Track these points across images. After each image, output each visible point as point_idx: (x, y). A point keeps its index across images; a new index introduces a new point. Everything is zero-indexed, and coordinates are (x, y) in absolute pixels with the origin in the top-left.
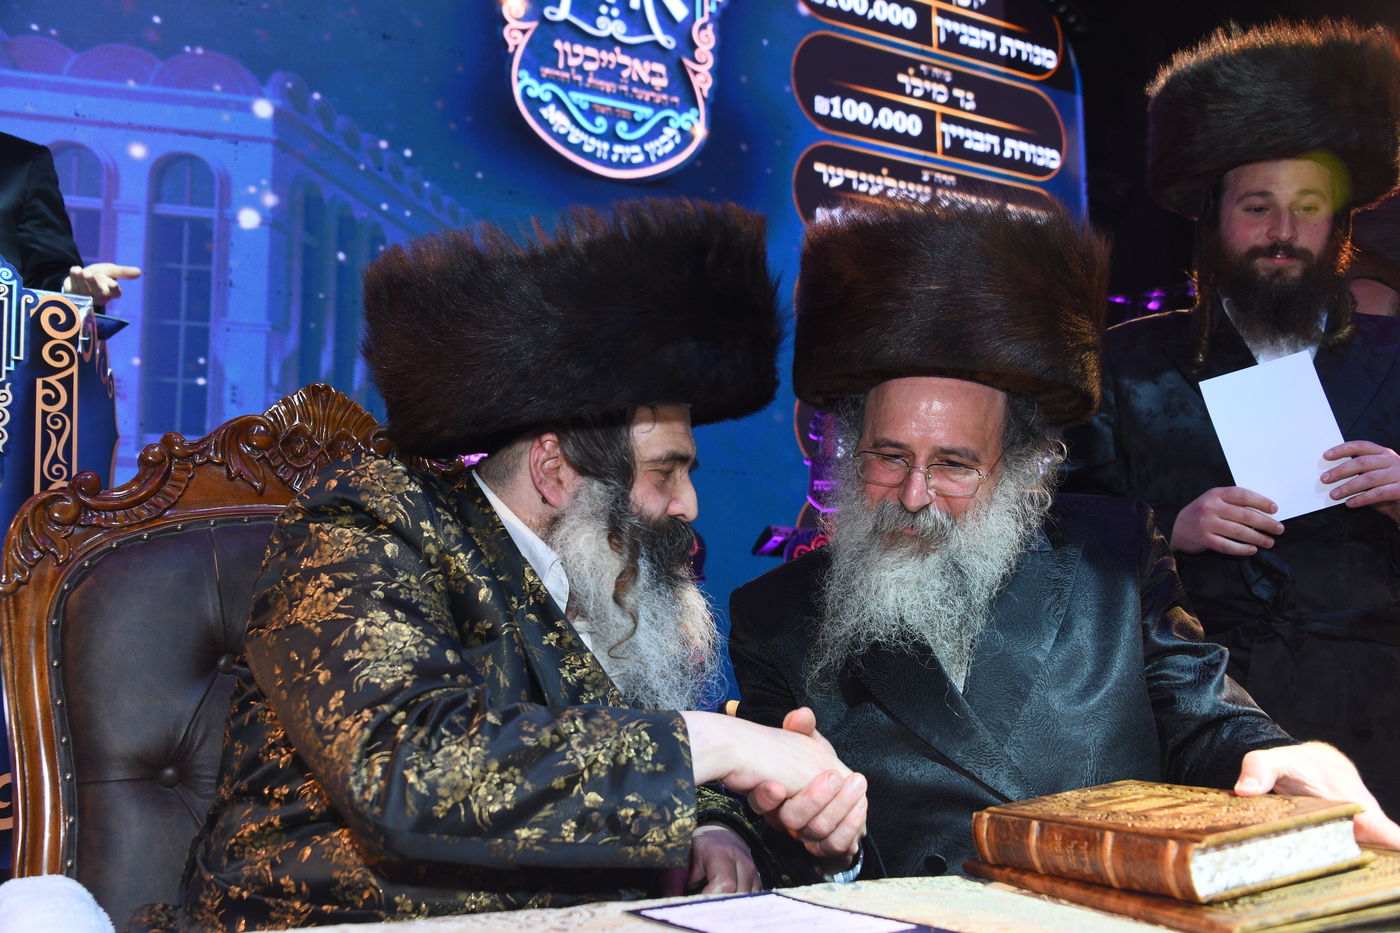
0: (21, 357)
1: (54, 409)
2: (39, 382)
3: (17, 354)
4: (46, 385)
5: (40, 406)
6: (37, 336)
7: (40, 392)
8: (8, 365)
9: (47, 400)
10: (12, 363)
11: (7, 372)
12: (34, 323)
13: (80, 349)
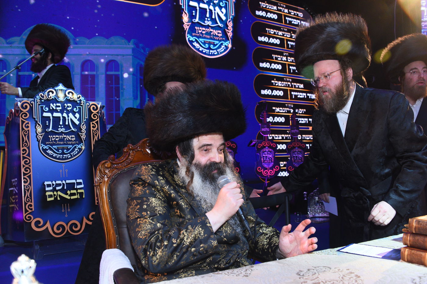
0: (87, 118)
1: (95, 129)
2: (91, 123)
3: (86, 117)
4: (93, 124)
5: (92, 128)
6: (90, 112)
7: (92, 125)
8: (85, 120)
9: (93, 127)
10: (85, 119)
11: (85, 121)
12: (89, 109)
13: (99, 115)
